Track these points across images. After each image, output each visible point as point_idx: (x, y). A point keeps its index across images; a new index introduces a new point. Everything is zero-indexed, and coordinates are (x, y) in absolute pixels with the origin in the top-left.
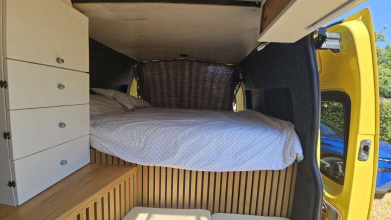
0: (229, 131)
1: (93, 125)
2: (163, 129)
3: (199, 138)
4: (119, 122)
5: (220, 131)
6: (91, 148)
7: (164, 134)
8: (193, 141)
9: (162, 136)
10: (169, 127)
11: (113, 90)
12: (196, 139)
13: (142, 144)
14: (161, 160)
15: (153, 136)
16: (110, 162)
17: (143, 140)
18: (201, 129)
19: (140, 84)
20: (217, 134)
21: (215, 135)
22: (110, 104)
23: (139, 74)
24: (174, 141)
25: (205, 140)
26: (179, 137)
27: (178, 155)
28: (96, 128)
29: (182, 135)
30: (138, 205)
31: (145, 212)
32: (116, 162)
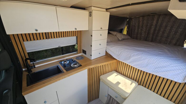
0: (157, 57)
1: (107, 45)
2: (127, 50)
3: (140, 57)
4: (114, 45)
5: (152, 56)
6: (106, 51)
7: (127, 52)
8: (137, 57)
9: (126, 53)
10: (130, 50)
11: (116, 32)
12: (139, 57)
13: (119, 54)
14: (124, 60)
15: (123, 52)
16: (110, 56)
17: (120, 53)
18: (143, 54)
19: (128, 28)
20: (149, 57)
21: (148, 58)
22: (114, 38)
23: (129, 24)
24: (130, 55)
25: (143, 58)
26: (132, 54)
27: (130, 60)
28: (108, 46)
29: (134, 54)
30: (115, 71)
31: (116, 73)
32: (111, 57)
